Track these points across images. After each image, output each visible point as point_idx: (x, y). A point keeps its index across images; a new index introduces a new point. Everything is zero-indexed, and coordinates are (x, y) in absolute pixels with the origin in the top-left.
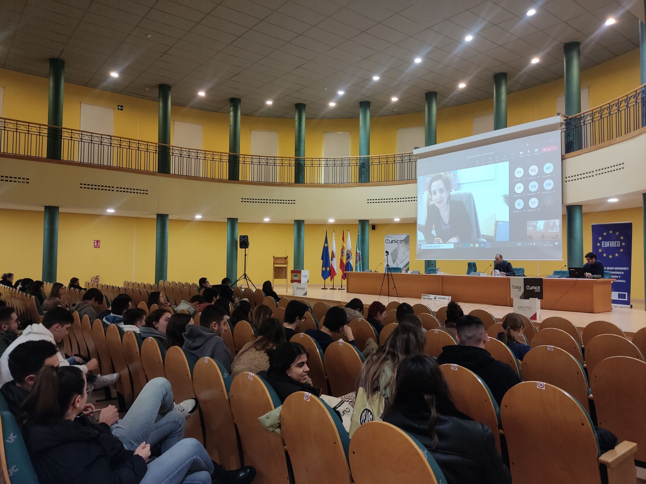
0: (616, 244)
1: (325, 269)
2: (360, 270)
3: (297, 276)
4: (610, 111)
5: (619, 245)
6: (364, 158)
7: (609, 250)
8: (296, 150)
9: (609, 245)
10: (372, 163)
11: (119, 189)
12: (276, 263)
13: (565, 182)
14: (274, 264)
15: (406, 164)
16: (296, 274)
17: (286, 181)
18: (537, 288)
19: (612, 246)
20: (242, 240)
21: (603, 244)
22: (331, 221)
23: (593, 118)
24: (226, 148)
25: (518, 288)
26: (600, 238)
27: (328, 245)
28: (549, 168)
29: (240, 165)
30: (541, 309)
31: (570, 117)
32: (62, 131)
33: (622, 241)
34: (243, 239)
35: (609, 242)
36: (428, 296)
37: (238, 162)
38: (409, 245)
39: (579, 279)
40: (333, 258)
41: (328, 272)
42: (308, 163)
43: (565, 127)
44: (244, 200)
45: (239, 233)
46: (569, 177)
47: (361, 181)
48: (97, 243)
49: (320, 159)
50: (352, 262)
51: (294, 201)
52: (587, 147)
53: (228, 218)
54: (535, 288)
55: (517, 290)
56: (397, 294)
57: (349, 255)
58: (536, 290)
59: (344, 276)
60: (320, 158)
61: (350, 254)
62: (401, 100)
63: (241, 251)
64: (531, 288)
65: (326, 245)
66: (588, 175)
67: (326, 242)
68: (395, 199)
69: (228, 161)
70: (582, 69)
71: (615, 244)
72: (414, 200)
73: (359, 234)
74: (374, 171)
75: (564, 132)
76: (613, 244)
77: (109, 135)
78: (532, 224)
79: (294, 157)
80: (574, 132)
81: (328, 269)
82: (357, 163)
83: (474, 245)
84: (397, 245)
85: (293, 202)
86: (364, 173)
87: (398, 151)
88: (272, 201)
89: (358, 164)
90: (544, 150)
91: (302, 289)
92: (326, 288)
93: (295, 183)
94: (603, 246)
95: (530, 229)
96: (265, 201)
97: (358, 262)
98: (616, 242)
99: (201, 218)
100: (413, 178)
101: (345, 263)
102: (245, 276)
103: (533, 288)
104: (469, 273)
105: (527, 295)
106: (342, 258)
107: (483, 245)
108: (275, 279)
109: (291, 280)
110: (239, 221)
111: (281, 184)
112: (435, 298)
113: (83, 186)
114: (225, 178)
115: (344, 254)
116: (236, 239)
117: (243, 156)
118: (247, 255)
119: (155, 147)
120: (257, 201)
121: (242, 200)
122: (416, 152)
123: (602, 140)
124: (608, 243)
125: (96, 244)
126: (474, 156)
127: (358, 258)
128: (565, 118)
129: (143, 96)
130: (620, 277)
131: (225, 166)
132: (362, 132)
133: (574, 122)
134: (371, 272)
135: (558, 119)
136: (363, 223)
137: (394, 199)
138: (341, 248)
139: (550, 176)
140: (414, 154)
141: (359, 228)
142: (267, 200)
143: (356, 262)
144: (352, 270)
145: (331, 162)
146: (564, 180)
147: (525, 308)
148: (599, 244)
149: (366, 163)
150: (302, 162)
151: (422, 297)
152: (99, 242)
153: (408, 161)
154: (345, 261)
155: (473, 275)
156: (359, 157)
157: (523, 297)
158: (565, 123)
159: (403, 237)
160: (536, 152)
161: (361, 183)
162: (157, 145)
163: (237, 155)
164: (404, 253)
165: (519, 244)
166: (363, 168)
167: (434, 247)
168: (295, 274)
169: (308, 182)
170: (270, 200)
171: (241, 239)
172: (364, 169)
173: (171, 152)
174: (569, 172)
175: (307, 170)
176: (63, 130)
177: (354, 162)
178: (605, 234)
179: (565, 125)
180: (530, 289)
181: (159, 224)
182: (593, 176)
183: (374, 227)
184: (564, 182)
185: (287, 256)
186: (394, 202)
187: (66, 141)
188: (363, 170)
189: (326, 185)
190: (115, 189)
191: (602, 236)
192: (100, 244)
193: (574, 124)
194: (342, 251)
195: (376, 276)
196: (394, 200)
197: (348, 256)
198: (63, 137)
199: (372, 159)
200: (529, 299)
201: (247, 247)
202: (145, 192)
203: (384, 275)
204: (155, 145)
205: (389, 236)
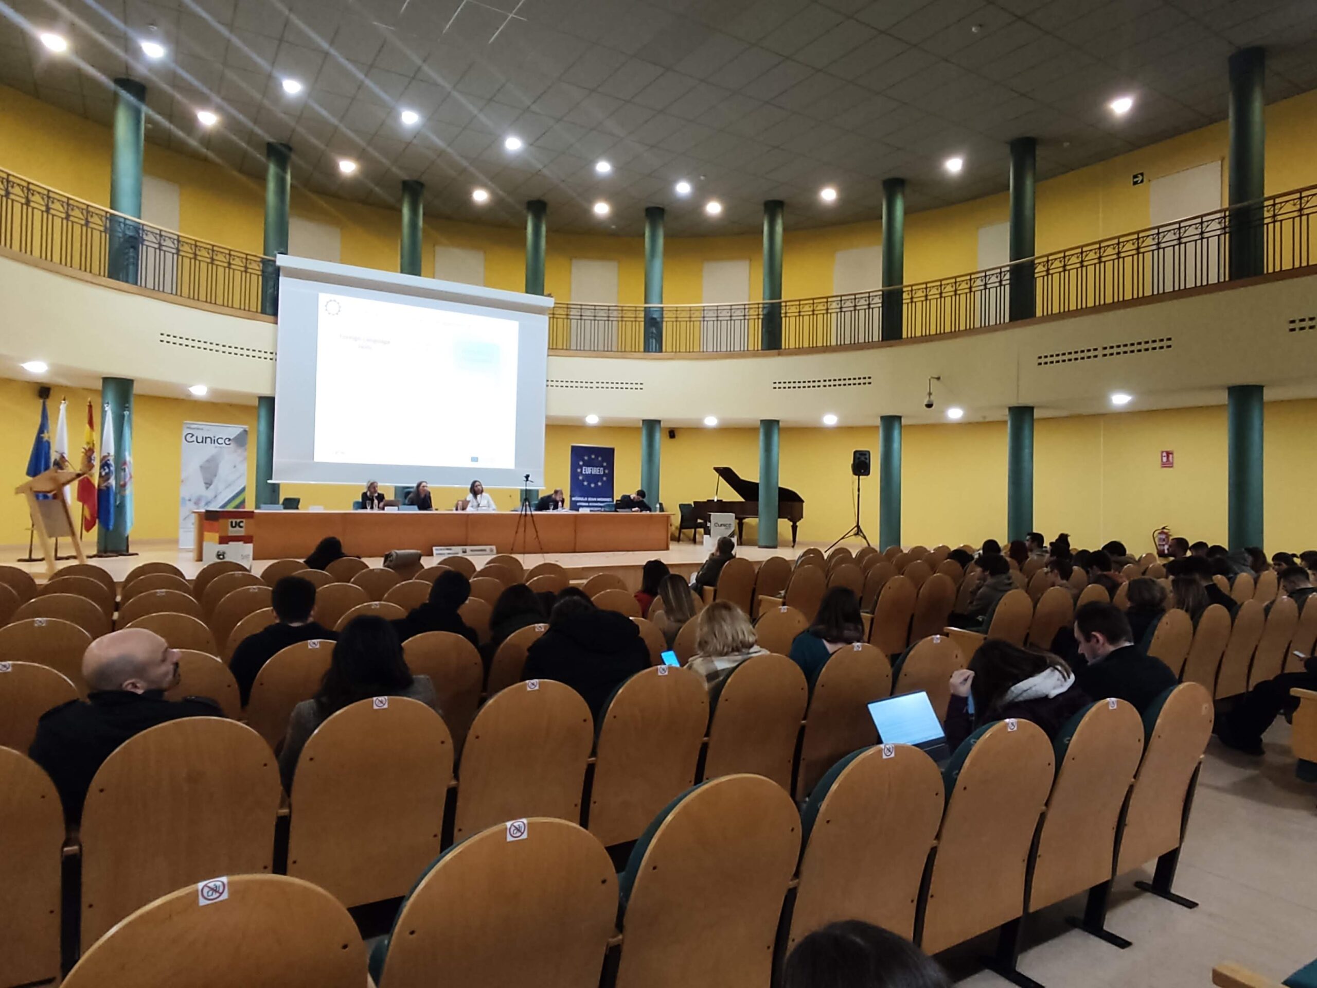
3: (241, 524)
5: (601, 472)
6: (134, 224)
7: (591, 478)
9: (591, 472)
19: (594, 473)
26: (581, 463)
27: (48, 436)
33: (605, 468)
35: (590, 468)
36: (448, 549)
61: (114, 464)
65: (43, 437)
66: (584, 385)
67: (45, 426)
71: (598, 471)
76: (595, 471)
84: (217, 449)
94: (583, 473)
98: (598, 468)
112: (464, 552)
127: (129, 476)
138: (86, 446)
143: (123, 485)
148: (579, 470)
164: (235, 467)
177: (102, 221)
178: (586, 458)
186: (220, 351)
188: (132, 254)
191: (583, 460)
194: (87, 454)
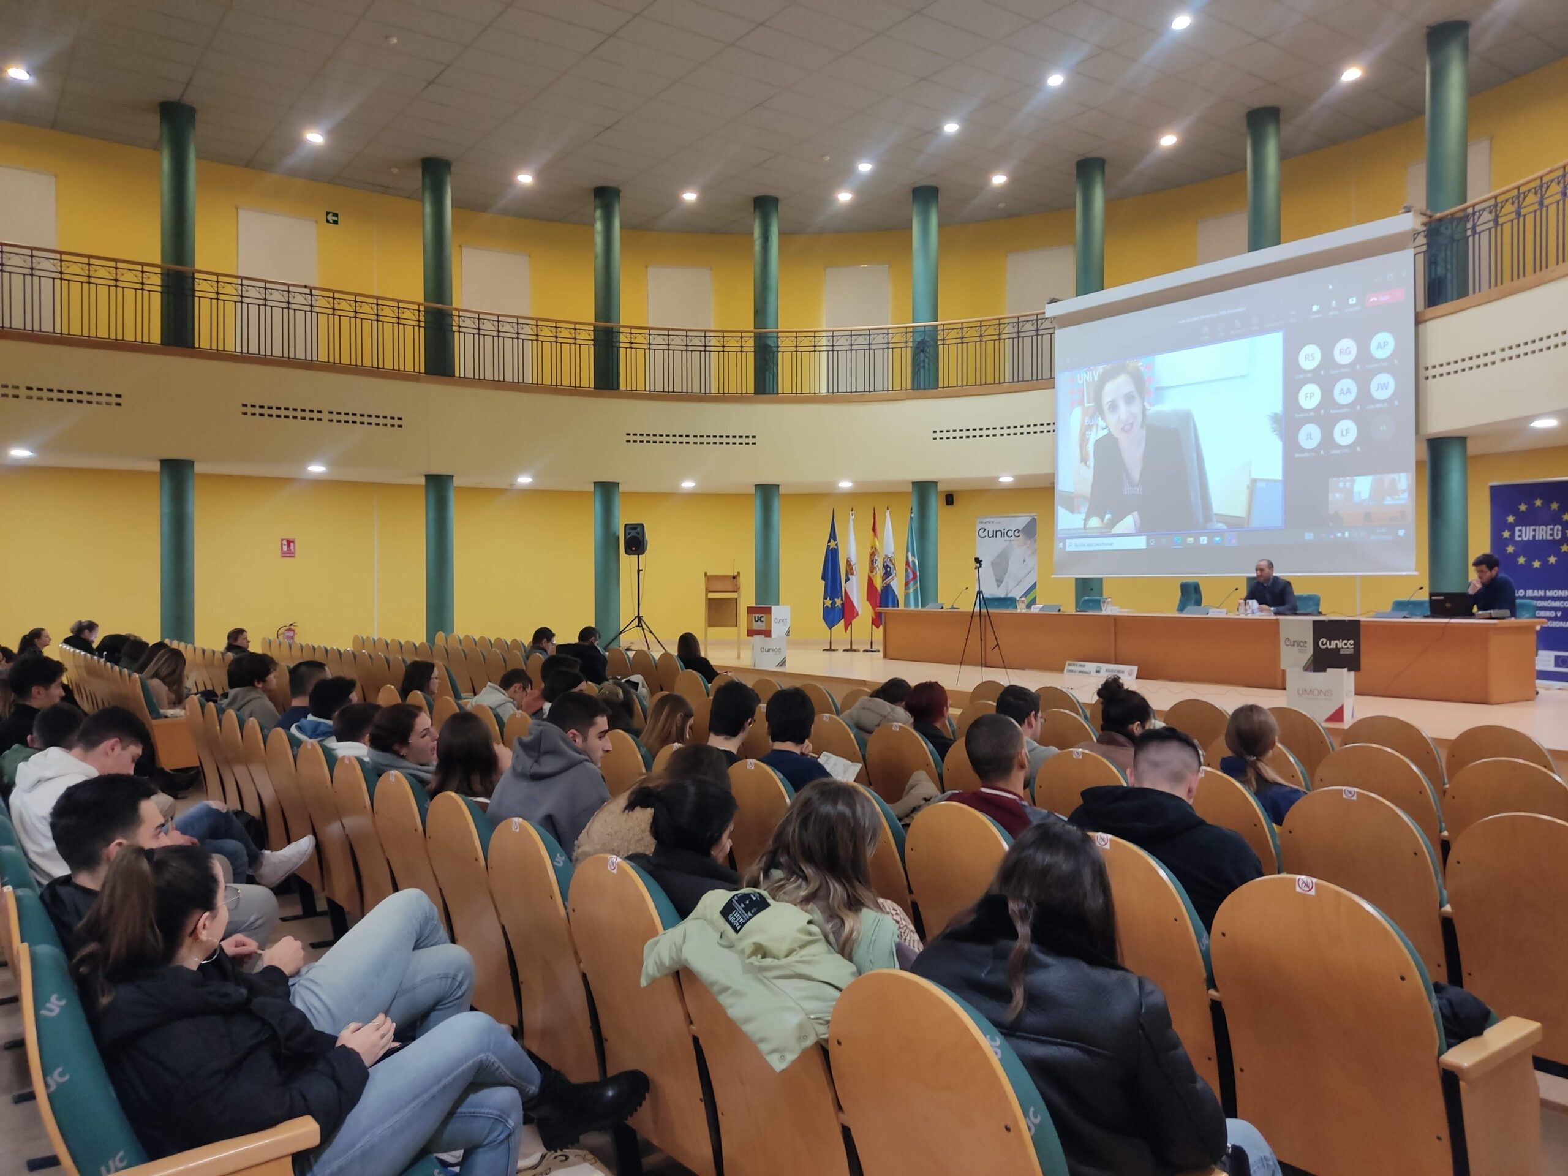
0: (1551, 532)
1: (831, 602)
2: (916, 605)
3: (762, 619)
4: (1542, 197)
5: (1557, 535)
6: (923, 329)
7: (1533, 548)
8: (756, 313)
9: (1534, 536)
10: (943, 340)
11: (335, 417)
12: (711, 590)
13: (1424, 379)
14: (708, 591)
15: (1028, 340)
16: (760, 616)
17: (733, 390)
18: (1346, 644)
19: (1541, 538)
20: (629, 534)
21: (1517, 533)
22: (845, 485)
23: (1497, 216)
24: (585, 311)
25: (1299, 645)
26: (1511, 519)
27: (837, 545)
28: (1383, 345)
29: (622, 351)
30: (1357, 694)
31: (1438, 215)
32: (193, 278)
33: (1565, 526)
34: (633, 533)
35: (1532, 528)
36: (1081, 666)
37: (617, 345)
38: (1035, 541)
39: (1453, 621)
40: (850, 576)
41: (837, 609)
42: (785, 343)
43: (1424, 241)
44: (632, 438)
45: (623, 517)
46: (1434, 367)
47: (915, 386)
48: (289, 546)
49: (817, 334)
50: (897, 584)
51: (754, 437)
52: (1480, 290)
53: (595, 483)
54: (1341, 644)
55: (1296, 649)
56: (1004, 662)
57: (890, 567)
58: (1342, 648)
59: (877, 621)
60: (815, 332)
61: (892, 566)
62: (1014, 181)
63: (627, 562)
64: (1330, 644)
65: (832, 544)
66: (1481, 360)
67: (833, 536)
68: (1002, 428)
69: (592, 343)
70: (1474, 90)
71: (1549, 532)
72: (1049, 431)
73: (913, 515)
74: (949, 359)
75: (1423, 254)
76: (1543, 533)
77: (308, 285)
78: (1341, 485)
79: (752, 329)
80: (1449, 253)
81: (839, 602)
82: (906, 342)
83: (1197, 540)
84: (1008, 542)
85: (750, 440)
86: (924, 367)
87: (1009, 311)
88: (699, 440)
89: (910, 344)
90: (1371, 300)
91: (773, 650)
92: (832, 648)
93: (755, 393)
94: (1517, 538)
95: (1335, 497)
96: (682, 439)
97: (911, 584)
98: (1552, 527)
99: (530, 483)
100: (1047, 375)
101: (879, 588)
102: (639, 622)
103: (1337, 644)
104: (1181, 609)
105: (1321, 661)
106: (871, 575)
107: (1217, 539)
108: (711, 629)
109: (748, 631)
110: (622, 488)
111: (723, 398)
112: (1098, 672)
113: (249, 410)
114: (585, 384)
115: (875, 566)
116: (615, 533)
117: (629, 330)
118: (641, 570)
119: (416, 312)
120: (665, 439)
121: (628, 438)
122: (1051, 311)
123: (1518, 272)
124: (1531, 531)
125: (285, 548)
126: (1198, 318)
127: (911, 576)
128: (1424, 219)
129: (385, 189)
130: (1559, 614)
131: (587, 356)
132: (918, 265)
133: (1447, 229)
134: (942, 608)
135: (1407, 222)
136: (923, 489)
137: (998, 428)
138: (869, 551)
139: (1386, 366)
140: (1047, 316)
141: (913, 502)
142: (687, 436)
143: (907, 584)
144: (895, 603)
145: (843, 341)
146: (1421, 374)
147: (1316, 692)
148: (1506, 534)
149: (928, 341)
150: (771, 343)
151: (1067, 667)
152: (292, 544)
153: (1034, 333)
154: (879, 584)
155: (1192, 612)
156: (913, 327)
157: (1312, 667)
158: (1424, 231)
159: (1021, 521)
160: (1354, 305)
161: (917, 389)
162: (422, 308)
163: (612, 328)
164: (1024, 561)
165: (1309, 536)
166: (922, 354)
167: (1098, 545)
168: (757, 616)
169: (787, 390)
170: (695, 436)
171: (628, 531)
172: (925, 356)
173: (454, 324)
174: (1434, 355)
175: (785, 362)
176: (197, 275)
177: (898, 338)
178: (1523, 507)
179: (1425, 236)
180: (1329, 647)
181: (432, 500)
182: (1494, 363)
183: (950, 499)
184: (1422, 379)
185: (739, 573)
186: (998, 435)
187: (205, 303)
188: (922, 359)
189: (832, 398)
190: (325, 416)
191: (1517, 513)
192: (294, 548)
193: (1449, 232)
194: (870, 558)
195: (952, 618)
196: (998, 432)
197: (886, 570)
198: (197, 294)
199: (943, 330)
200: (1325, 671)
201: (643, 552)
202: (395, 422)
203: (972, 617)
204: (416, 307)
205: (988, 520)
